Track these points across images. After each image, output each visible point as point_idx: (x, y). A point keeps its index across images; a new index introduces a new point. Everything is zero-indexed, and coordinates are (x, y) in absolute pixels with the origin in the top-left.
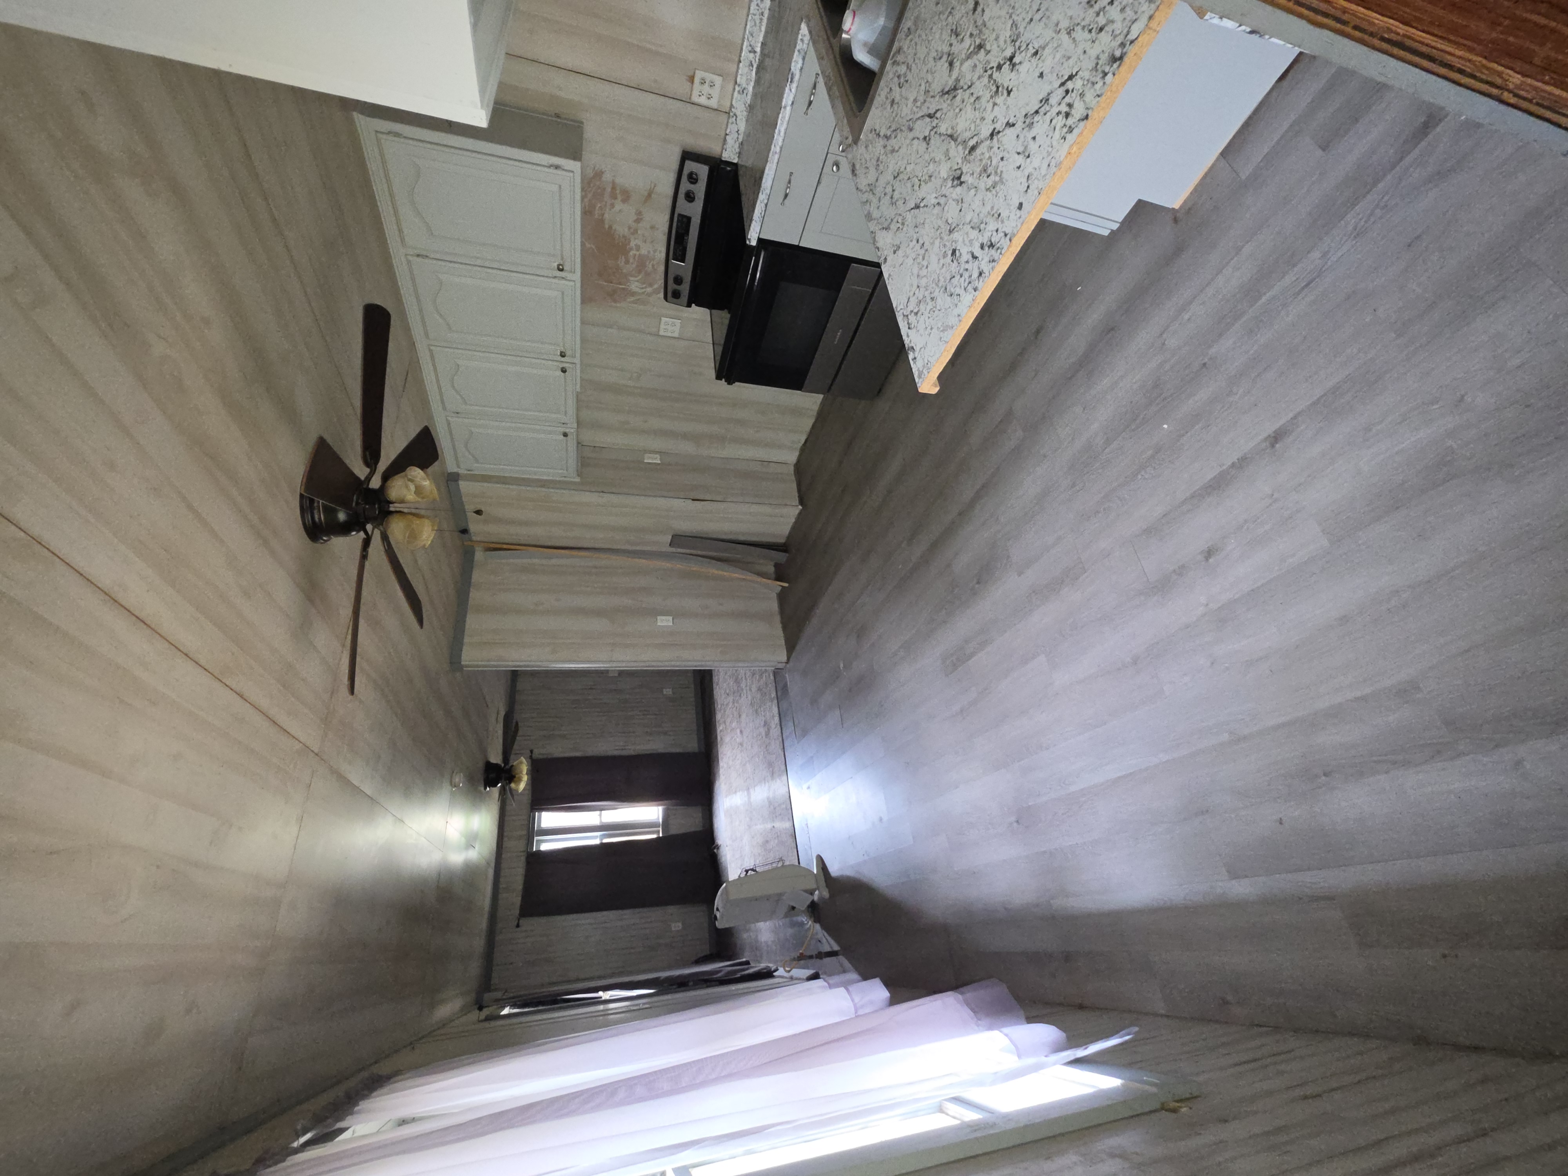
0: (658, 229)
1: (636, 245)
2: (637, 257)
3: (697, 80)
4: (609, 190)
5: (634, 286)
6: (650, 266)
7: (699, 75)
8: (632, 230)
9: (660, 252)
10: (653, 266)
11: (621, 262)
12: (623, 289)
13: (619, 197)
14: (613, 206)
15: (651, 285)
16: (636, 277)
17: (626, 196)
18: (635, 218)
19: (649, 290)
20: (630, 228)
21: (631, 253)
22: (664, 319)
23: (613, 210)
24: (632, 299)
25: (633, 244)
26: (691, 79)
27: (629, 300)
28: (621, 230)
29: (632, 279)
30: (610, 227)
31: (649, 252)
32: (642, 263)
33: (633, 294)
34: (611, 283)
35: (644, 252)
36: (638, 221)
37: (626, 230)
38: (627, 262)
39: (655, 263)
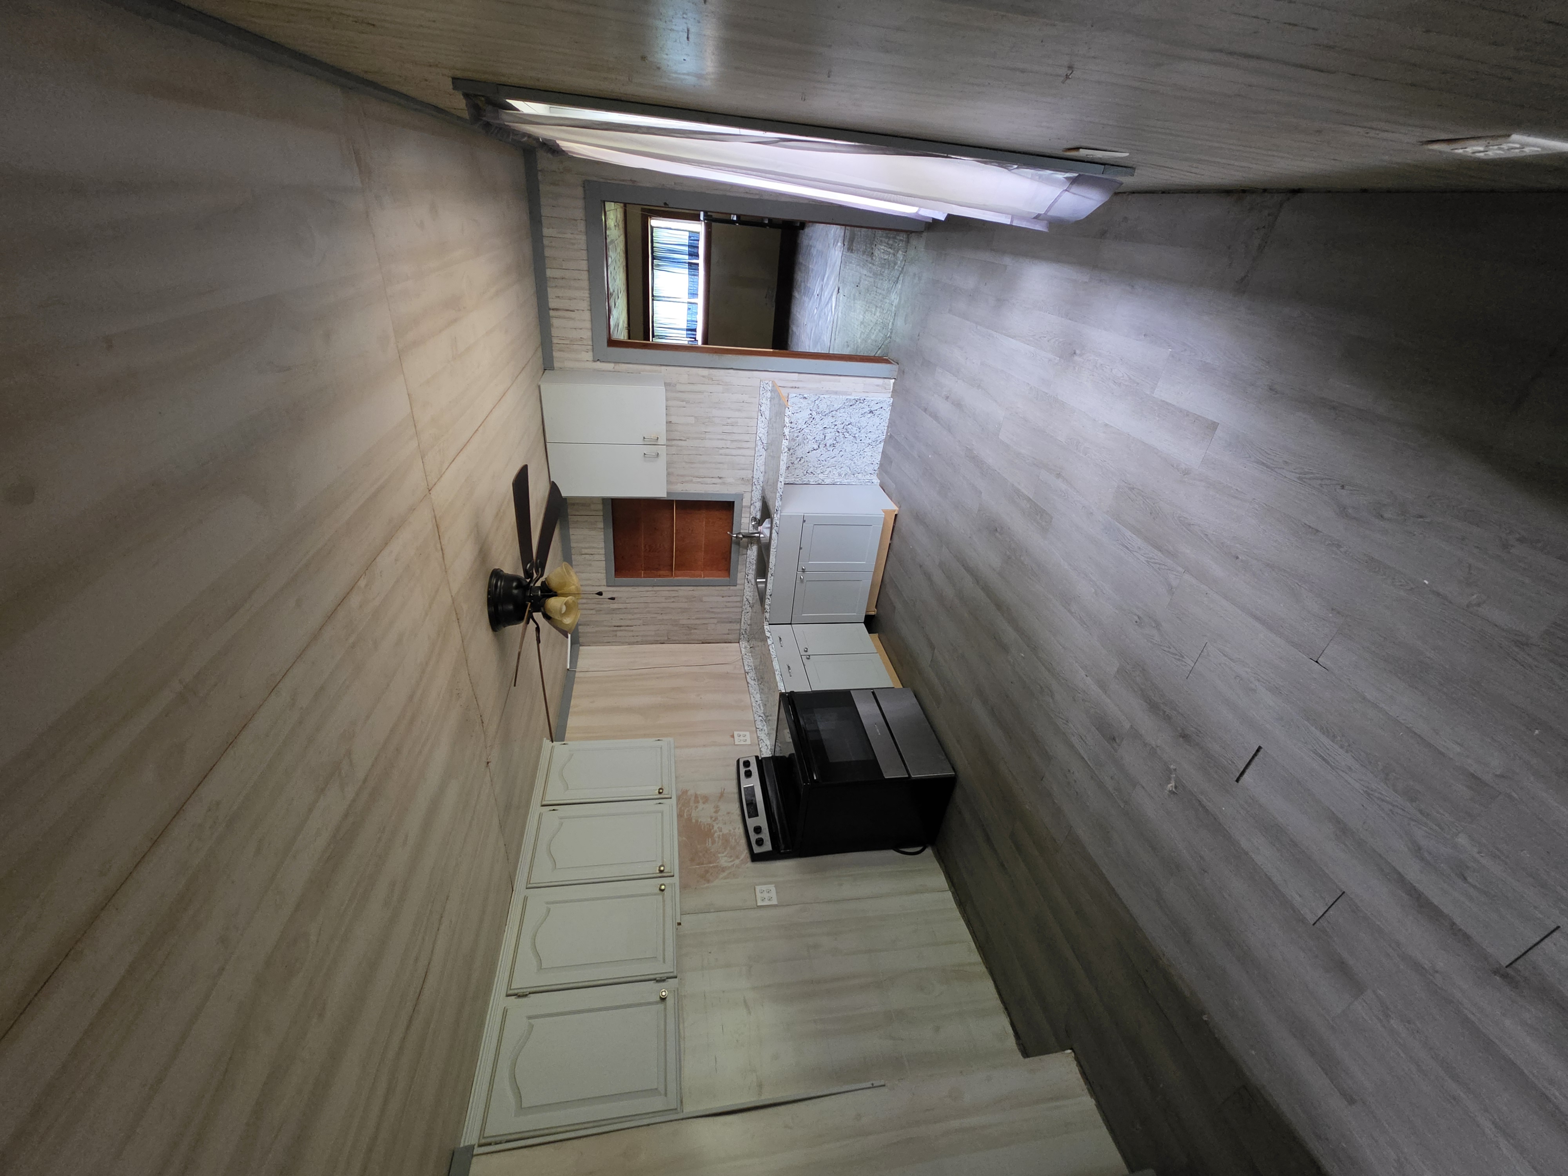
0: (733, 813)
1: (718, 828)
2: (721, 837)
3: (735, 736)
4: (693, 798)
5: (724, 861)
6: (733, 841)
7: (736, 733)
8: (713, 819)
9: (739, 828)
10: (736, 840)
11: (709, 843)
12: (714, 867)
13: (701, 801)
14: (697, 807)
15: (738, 857)
16: (723, 853)
17: (706, 799)
18: (714, 810)
19: (737, 862)
20: (711, 818)
21: (716, 835)
22: (758, 888)
23: (697, 810)
24: (725, 874)
25: (716, 828)
26: (733, 736)
27: (721, 876)
28: (705, 820)
29: (719, 855)
30: (697, 821)
31: (730, 831)
32: (726, 840)
33: (723, 869)
34: (702, 864)
35: (725, 831)
36: (716, 812)
37: (709, 820)
38: (713, 842)
39: (737, 837)
